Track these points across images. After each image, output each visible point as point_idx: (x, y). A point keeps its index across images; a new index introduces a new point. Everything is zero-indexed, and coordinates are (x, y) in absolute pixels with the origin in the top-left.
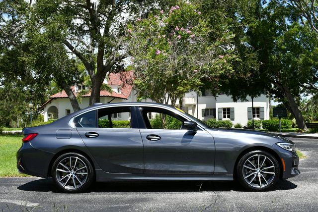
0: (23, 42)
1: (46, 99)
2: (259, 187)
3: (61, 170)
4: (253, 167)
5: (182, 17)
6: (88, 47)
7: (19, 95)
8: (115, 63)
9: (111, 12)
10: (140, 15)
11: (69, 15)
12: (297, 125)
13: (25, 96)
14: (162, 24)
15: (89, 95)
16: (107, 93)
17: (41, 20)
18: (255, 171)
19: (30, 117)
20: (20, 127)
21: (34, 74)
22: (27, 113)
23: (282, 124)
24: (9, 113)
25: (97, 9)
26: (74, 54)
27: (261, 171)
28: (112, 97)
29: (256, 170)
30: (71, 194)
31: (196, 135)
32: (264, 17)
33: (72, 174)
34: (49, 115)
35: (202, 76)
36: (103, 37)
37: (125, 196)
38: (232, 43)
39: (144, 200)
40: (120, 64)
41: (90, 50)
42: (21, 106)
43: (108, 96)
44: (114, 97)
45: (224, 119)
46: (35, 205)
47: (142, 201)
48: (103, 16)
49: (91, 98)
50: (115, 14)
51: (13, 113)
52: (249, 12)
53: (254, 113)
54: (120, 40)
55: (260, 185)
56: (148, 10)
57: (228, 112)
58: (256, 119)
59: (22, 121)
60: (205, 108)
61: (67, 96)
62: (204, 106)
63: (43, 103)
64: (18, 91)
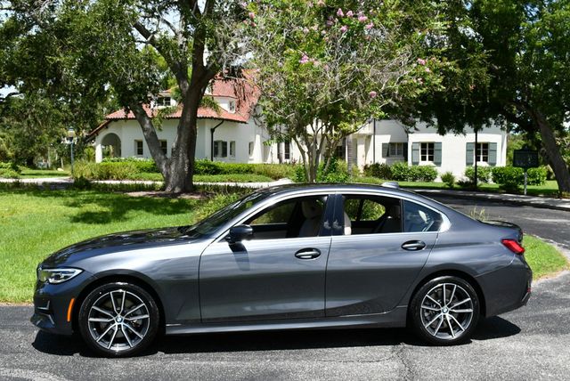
0: (56, 19)
1: (99, 121)
7: (49, 115)
12: (554, 175)
13: (62, 114)
15: (179, 114)
16: (211, 113)
19: (70, 149)
20: (52, 169)
22: (65, 142)
24: (32, 143)
26: (149, 45)
28: (219, 119)
36: (204, 14)
42: (54, 129)
43: (212, 118)
44: (223, 120)
45: (422, 164)
49: (182, 119)
51: (40, 141)
53: (478, 153)
57: (429, 150)
58: (482, 164)
59: (56, 155)
60: (388, 141)
62: (387, 139)
63: (93, 128)
64: (49, 105)
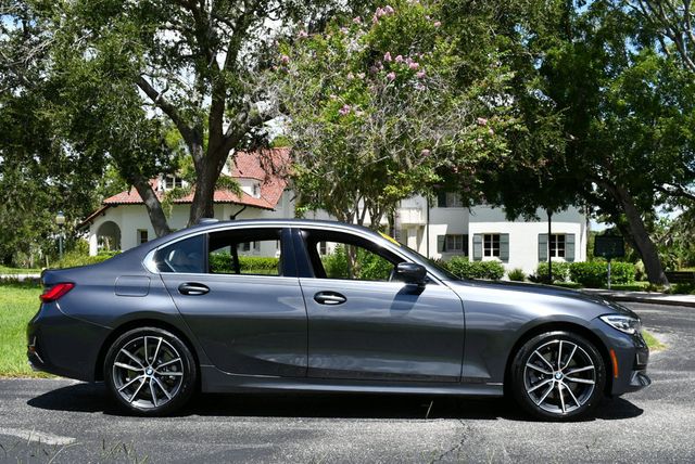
0: (46, 80)
1: (95, 207)
2: (560, 411)
3: (125, 366)
4: (547, 368)
5: (400, 31)
6: (189, 93)
7: (34, 197)
8: (248, 130)
9: (242, 17)
10: (306, 25)
11: (149, 22)
12: (646, 275)
13: (49, 197)
14: (355, 45)
15: (190, 198)
16: (230, 196)
17: (86, 31)
18: (551, 377)
19: (58, 245)
20: (34, 267)
21: (68, 149)
22: (52, 236)
23: (613, 272)
24: (12, 235)
25: (210, 8)
26: (158, 108)
27: (565, 376)
28: (241, 204)
29: (554, 373)
30: (146, 420)
31: (424, 294)
32: (579, 36)
33: (148, 375)
34: (100, 242)
35: (440, 164)
36: (224, 71)
37: (264, 424)
38: (507, 91)
39: (305, 435)
40: (261, 133)
41: (194, 99)
42: (39, 219)
43: (232, 202)
44: (246, 205)
45: (485, 259)
46: (66, 440)
47: (301, 437)
48: (224, 26)
49: (193, 205)
50: (250, 22)
51: (21, 234)
52: (546, 25)
53: (552, 246)
54: (263, 79)
55: (561, 407)
56: (323, 14)
57: (495, 243)
58: (557, 259)
59: (40, 252)
60: (444, 233)
61: (141, 201)
62: (442, 230)
63: (87, 215)
64: (33, 186)
